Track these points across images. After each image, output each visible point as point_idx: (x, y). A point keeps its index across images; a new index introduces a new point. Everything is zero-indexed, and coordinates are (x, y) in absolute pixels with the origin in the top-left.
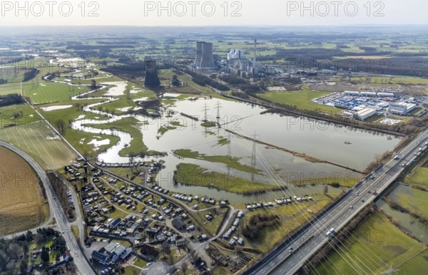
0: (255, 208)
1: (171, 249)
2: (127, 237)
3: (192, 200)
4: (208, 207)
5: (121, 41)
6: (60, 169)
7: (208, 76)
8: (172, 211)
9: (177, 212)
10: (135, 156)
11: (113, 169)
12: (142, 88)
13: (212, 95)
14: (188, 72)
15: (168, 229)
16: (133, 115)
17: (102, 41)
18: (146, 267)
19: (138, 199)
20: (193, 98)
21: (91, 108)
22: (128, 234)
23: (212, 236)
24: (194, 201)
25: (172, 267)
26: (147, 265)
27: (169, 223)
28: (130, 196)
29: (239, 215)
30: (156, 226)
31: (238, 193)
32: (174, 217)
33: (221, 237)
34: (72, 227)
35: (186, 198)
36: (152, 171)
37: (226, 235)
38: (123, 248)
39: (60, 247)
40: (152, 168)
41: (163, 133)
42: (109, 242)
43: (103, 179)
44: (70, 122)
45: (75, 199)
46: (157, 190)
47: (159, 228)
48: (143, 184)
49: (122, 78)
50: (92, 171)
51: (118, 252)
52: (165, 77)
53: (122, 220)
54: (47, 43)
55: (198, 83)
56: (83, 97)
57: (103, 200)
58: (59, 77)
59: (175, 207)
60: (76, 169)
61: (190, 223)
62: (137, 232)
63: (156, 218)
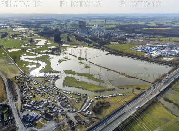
0: (99, 98)
1: (59, 115)
2: (40, 109)
3: (70, 93)
4: (77, 97)
5: (45, 21)
6: (13, 78)
7: (83, 37)
8: (61, 98)
9: (63, 99)
11: (36, 78)
12: (53, 42)
13: (84, 45)
14: (74, 35)
15: (58, 106)
16: (48, 54)
17: (37, 20)
18: (47, 123)
19: (46, 92)
20: (75, 47)
21: (29, 51)
22: (40, 108)
23: (78, 110)
24: (71, 94)
25: (58, 124)
26: (47, 122)
27: (59, 104)
28: (42, 91)
29: (91, 101)
30: (53, 105)
31: (92, 91)
32: (62, 101)
33: (82, 111)
34: (16, 104)
35: (68, 92)
36: (53, 80)
37: (84, 110)
38: (37, 114)
39: (10, 113)
40: (54, 78)
41: (60, 63)
42: (31, 111)
43: (31, 83)
44: (20, 57)
45: (18, 92)
46: (55, 88)
47: (54, 106)
48: (49, 85)
49: (44, 37)
50: (27, 79)
51: (35, 116)
52: (64, 37)
53: (38, 101)
54: (13, 21)
55: (78, 40)
56: (26, 46)
57: (30, 92)
58: (17, 36)
59: (63, 96)
60: (20, 78)
61: (68, 104)
62: (44, 107)
63: (53, 101)
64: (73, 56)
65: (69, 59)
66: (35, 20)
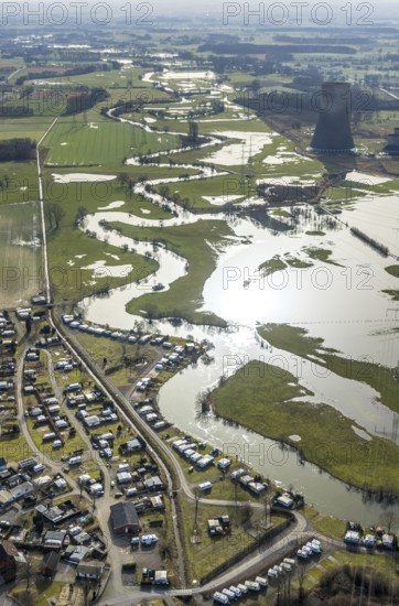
0: (369, 546)
1: (58, 578)
3: (210, 464)
4: (237, 499)
5: (335, 35)
8: (136, 480)
9: (145, 487)
10: (160, 317)
11: (87, 337)
12: (303, 153)
15: (92, 521)
19: (85, 425)
23: (188, 585)
24: (213, 471)
27: (102, 513)
28: (71, 414)
29: (304, 551)
30: (69, 505)
31: (351, 484)
32: (133, 496)
33: (207, 596)
35: (196, 456)
36: (168, 364)
37: (223, 596)
40: (174, 356)
43: (49, 356)
44: (82, 213)
46: (143, 415)
47: (69, 513)
48: (123, 390)
50: (42, 331)
53: (10, 465)
54: (166, 35)
56: (153, 160)
57: (11, 404)
58: (137, 111)
59: (154, 471)
60: (14, 320)
61: (155, 525)
62: (17, 505)
63: (85, 485)
64: (373, 244)
65: (330, 262)
66: (281, 33)
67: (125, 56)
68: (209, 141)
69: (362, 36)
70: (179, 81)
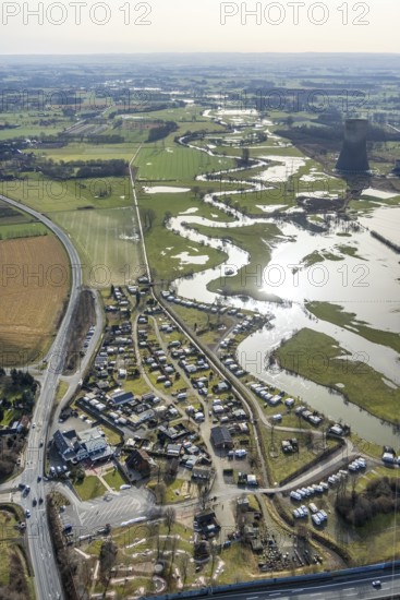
1: (179, 476)
2: (124, 429)
3: (279, 402)
4: (301, 427)
5: (348, 82)
6: (105, 289)
8: (227, 411)
9: (234, 416)
10: (233, 294)
11: (181, 307)
12: (330, 173)
15: (198, 438)
17: (313, 80)
18: (118, 490)
19: (186, 371)
21: (215, 198)
22: (129, 424)
23: (271, 485)
24: (282, 407)
25: (158, 508)
26: (121, 487)
27: (205, 432)
28: (175, 363)
29: (353, 465)
30: (180, 427)
31: (384, 420)
32: (225, 422)
33: (285, 494)
34: (61, 382)
35: (269, 395)
36: (242, 329)
37: (297, 494)
38: (102, 443)
40: (245, 323)
41: (310, 264)
42: (93, 425)
43: (155, 321)
44: (168, 216)
45: (92, 344)
46: (227, 365)
47: (182, 432)
48: (212, 347)
49: (304, 151)
50: (148, 303)
51: (90, 447)
52: (388, 156)
53: (136, 397)
54: (218, 81)
56: (216, 177)
57: (132, 355)
58: (202, 140)
59: (239, 405)
60: (127, 294)
61: (244, 443)
62: (144, 425)
63: (191, 413)
64: (388, 244)
65: (357, 257)
66: (306, 80)
67: (188, 97)
68: (257, 163)
69: (370, 83)
70: (231, 116)
